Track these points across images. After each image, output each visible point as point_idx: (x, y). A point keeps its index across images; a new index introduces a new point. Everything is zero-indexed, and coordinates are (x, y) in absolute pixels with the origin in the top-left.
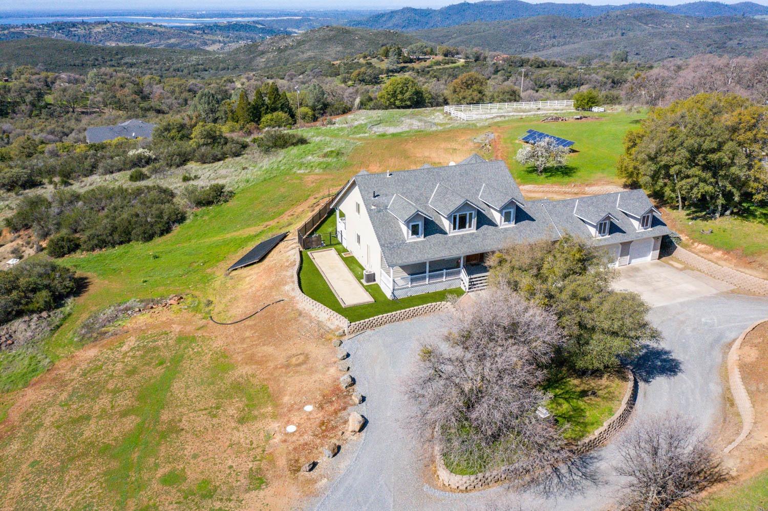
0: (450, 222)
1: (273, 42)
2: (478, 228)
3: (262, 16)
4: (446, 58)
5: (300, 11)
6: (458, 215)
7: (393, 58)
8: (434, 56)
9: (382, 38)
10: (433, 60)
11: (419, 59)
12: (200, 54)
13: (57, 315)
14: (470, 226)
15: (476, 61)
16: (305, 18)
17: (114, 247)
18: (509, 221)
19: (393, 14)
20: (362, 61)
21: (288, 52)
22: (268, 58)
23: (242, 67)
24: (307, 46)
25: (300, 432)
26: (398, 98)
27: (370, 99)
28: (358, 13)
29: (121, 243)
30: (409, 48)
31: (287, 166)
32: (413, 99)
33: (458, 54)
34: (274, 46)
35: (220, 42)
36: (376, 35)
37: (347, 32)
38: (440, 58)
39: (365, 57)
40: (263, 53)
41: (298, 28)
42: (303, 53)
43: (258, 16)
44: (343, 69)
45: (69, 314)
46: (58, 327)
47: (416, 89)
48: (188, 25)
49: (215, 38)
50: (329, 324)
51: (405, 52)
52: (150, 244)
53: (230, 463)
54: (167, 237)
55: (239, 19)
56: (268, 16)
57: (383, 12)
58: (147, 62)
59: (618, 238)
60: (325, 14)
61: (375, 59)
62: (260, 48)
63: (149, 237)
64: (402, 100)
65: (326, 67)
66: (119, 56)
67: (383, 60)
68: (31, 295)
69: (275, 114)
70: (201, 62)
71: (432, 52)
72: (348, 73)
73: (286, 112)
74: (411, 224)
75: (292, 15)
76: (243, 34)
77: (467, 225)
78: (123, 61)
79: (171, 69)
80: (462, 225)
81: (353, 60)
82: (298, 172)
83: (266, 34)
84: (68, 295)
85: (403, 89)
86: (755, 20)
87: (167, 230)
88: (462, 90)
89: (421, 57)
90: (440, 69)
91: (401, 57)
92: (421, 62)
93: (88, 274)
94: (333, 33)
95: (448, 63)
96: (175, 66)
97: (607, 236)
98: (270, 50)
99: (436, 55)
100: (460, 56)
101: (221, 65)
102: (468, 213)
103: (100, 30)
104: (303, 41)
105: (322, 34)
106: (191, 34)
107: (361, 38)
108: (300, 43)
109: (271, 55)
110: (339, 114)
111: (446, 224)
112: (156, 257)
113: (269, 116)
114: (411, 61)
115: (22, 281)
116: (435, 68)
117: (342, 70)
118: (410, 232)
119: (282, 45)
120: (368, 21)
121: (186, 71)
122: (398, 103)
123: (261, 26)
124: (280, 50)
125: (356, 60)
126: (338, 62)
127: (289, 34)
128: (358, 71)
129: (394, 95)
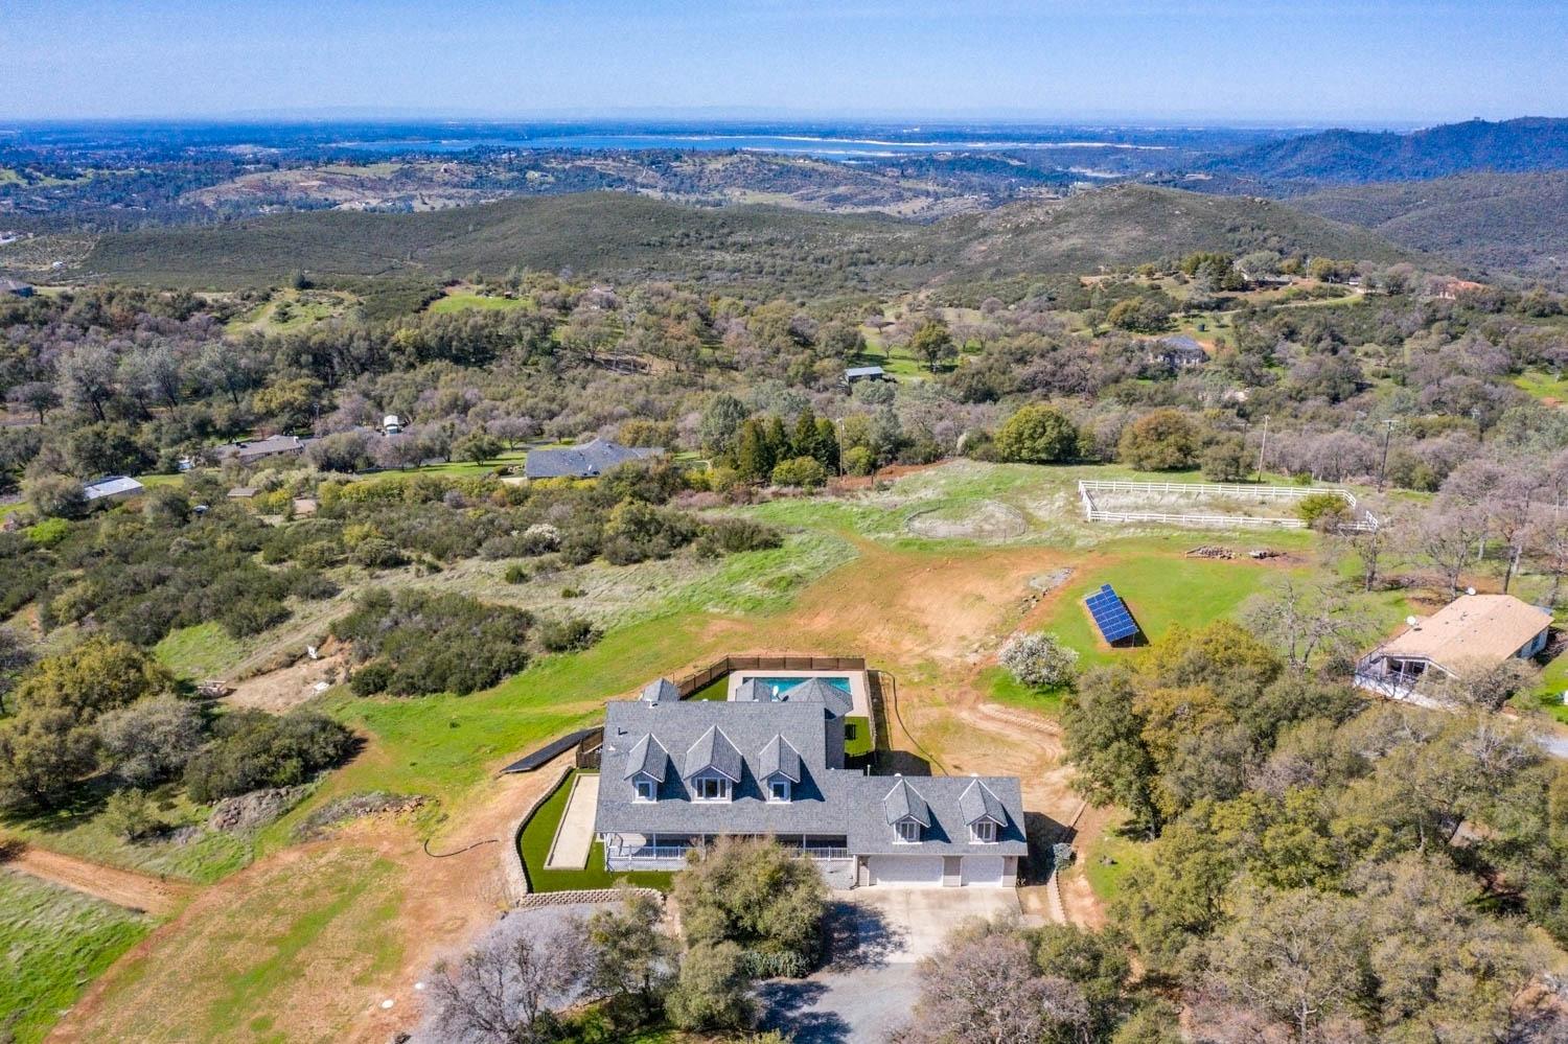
0: (694, 787)
2: (734, 799)
4: (1325, 284)
6: (703, 779)
7: (1206, 278)
8: (1298, 279)
10: (1295, 288)
11: (1262, 284)
12: (870, 230)
13: (295, 794)
14: (723, 795)
15: (1391, 293)
17: (423, 695)
18: (782, 796)
19: (1301, 141)
20: (1142, 281)
21: (1032, 235)
22: (993, 244)
23: (939, 259)
24: (1072, 226)
25: (392, 1011)
27: (985, 438)
29: (435, 691)
30: (1244, 260)
31: (705, 596)
32: (1055, 448)
33: (1353, 275)
34: (1009, 221)
35: (928, 194)
37: (1161, 199)
38: (1311, 283)
39: (1152, 272)
40: (985, 234)
42: (1061, 237)
44: (1100, 296)
45: (311, 795)
46: (288, 811)
47: (1062, 431)
48: (882, 154)
49: (922, 186)
51: (1237, 266)
52: (465, 700)
53: (314, 1024)
54: (490, 692)
55: (981, 145)
58: (771, 243)
59: (935, 847)
61: (1171, 278)
62: (981, 224)
63: (466, 690)
64: (1032, 450)
65: (1067, 289)
66: (726, 230)
67: (1186, 282)
68: (280, 761)
69: (799, 460)
70: (867, 246)
71: (1297, 269)
72: (1105, 305)
73: (820, 458)
74: (638, 783)
76: (975, 178)
77: (719, 794)
78: (730, 240)
79: (811, 258)
80: (712, 793)
81: (1130, 275)
82: (711, 610)
84: (324, 767)
85: (1036, 431)
87: (493, 681)
89: (1268, 279)
90: (1303, 308)
91: (1225, 277)
92: (1266, 289)
93: (372, 735)
95: (1323, 296)
96: (819, 253)
97: (914, 843)
98: (1000, 229)
99: (1304, 276)
100: (1358, 282)
101: (902, 255)
102: (719, 779)
103: (719, 166)
104: (1068, 214)
106: (879, 178)
108: (1059, 218)
109: (998, 240)
111: (690, 789)
112: (453, 725)
113: (787, 464)
114: (1245, 287)
115: (276, 745)
116: (1293, 305)
117: (1097, 297)
118: (637, 793)
120: (1244, 157)
121: (835, 263)
122: (1025, 453)
123: (1018, 163)
124: (1018, 231)
125: (1131, 279)
126: (1095, 280)
128: (1127, 302)
129: (1019, 438)
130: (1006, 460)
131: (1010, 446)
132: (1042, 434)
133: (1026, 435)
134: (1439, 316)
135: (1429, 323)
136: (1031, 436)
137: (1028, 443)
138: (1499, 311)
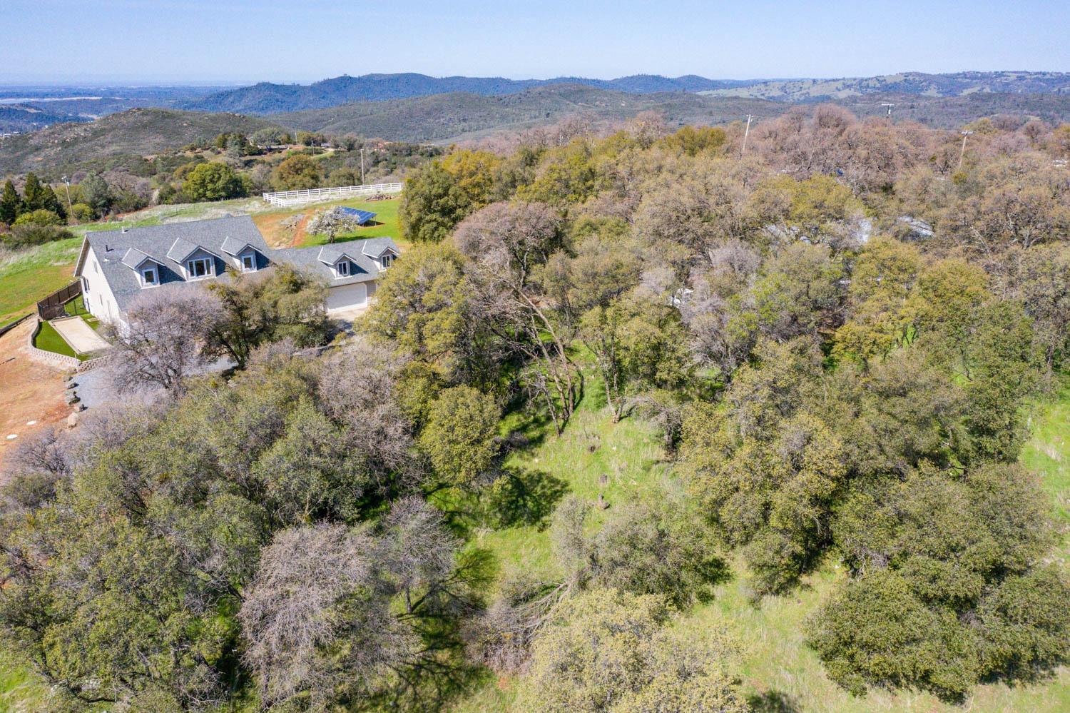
0: (187, 268)
1: (53, 133)
2: (217, 274)
3: (36, 95)
4: (309, 147)
5: (99, 89)
6: (194, 261)
7: (233, 148)
8: (291, 146)
9: (225, 125)
10: (291, 151)
11: (270, 150)
14: (209, 272)
15: (349, 150)
16: (108, 97)
18: (250, 266)
19: (243, 91)
20: (189, 154)
21: (77, 148)
22: (46, 156)
24: (109, 137)
26: (209, 188)
27: (173, 191)
28: (191, 91)
30: (255, 135)
31: (41, 260)
32: (229, 188)
33: (324, 141)
34: (56, 138)
36: (214, 120)
37: (171, 116)
38: (301, 147)
39: (193, 149)
40: (38, 149)
41: (97, 112)
42: (103, 147)
43: (28, 96)
44: (161, 165)
47: (230, 176)
50: (61, 367)
51: (251, 140)
56: (46, 95)
57: (229, 90)
59: (360, 277)
60: (141, 93)
61: (209, 151)
62: (32, 142)
64: (214, 190)
65: (135, 163)
67: (219, 153)
69: (36, 212)
71: (289, 140)
72: (168, 170)
73: (53, 210)
74: (144, 271)
75: (85, 94)
76: (4, 122)
77: (206, 272)
80: (200, 271)
81: (176, 153)
82: (56, 264)
83: (43, 123)
85: (214, 177)
86: (699, 97)
88: (291, 176)
89: (273, 147)
91: (245, 148)
92: (274, 153)
94: (149, 118)
95: (311, 154)
97: (350, 276)
98: (50, 144)
99: (295, 144)
100: (328, 145)
102: (204, 260)
104: (102, 130)
105: (131, 119)
107: (192, 125)
108: (96, 134)
109: (50, 152)
110: (130, 211)
111: (183, 271)
113: (27, 216)
114: (260, 153)
117: (159, 166)
118: (144, 280)
119: (69, 136)
120: (207, 101)
122: (209, 194)
123: (36, 111)
124: (64, 144)
125: (180, 154)
126: (153, 157)
127: (79, 121)
128: (184, 166)
129: (203, 184)
130: (195, 201)
131: (196, 190)
132: (219, 178)
133: (207, 180)
134: (380, 159)
135: (376, 163)
136: (212, 181)
137: (210, 186)
138: (410, 155)
